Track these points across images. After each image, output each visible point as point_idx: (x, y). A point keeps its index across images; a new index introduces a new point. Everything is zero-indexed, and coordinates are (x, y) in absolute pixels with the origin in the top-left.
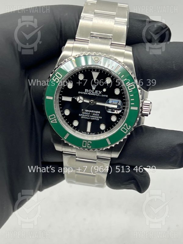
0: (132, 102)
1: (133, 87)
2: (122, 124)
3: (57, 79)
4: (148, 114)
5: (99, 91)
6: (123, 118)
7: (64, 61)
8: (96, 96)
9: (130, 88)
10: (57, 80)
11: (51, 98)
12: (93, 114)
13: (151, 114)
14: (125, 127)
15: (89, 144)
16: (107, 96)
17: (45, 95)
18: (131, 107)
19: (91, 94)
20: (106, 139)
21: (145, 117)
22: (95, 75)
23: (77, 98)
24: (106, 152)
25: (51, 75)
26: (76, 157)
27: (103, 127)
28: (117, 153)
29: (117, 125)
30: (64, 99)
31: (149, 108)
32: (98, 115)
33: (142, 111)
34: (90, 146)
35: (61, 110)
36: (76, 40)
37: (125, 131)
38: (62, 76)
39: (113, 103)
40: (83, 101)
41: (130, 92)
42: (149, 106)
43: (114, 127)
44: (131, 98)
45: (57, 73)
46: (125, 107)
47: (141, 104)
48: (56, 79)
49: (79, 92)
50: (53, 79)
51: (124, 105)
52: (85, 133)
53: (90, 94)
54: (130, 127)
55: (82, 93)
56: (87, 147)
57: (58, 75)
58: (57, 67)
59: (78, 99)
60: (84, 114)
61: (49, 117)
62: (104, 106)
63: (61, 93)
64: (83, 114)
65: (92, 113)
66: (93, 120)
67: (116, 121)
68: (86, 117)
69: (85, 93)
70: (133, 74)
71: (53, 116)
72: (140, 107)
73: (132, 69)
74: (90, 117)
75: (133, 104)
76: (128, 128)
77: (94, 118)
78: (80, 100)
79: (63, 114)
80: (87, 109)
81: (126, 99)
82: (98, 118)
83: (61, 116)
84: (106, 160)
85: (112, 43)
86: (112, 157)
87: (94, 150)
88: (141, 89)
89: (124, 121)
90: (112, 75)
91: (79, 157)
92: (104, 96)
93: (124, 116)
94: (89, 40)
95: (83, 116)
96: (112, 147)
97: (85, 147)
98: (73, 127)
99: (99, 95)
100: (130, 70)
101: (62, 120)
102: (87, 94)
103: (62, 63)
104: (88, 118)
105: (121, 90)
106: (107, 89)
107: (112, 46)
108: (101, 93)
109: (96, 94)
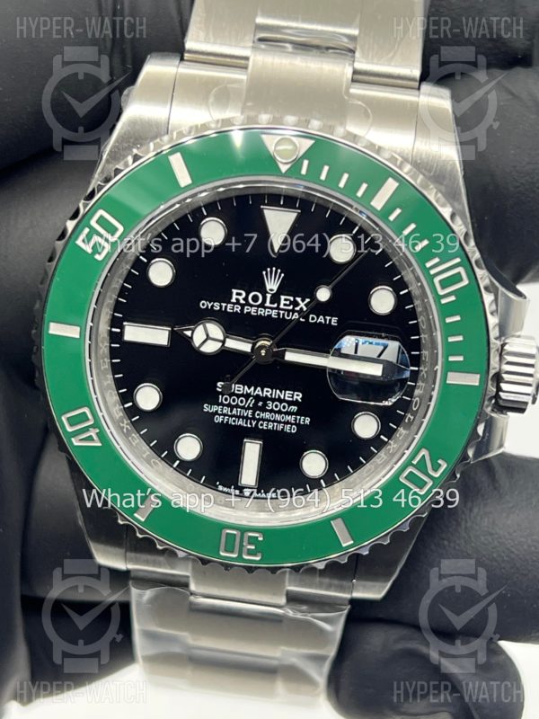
0: (452, 349)
1: (458, 278)
2: (408, 453)
4: (526, 403)
5: (299, 299)
6: (410, 423)
7: (130, 159)
8: (281, 322)
9: (444, 284)
11: (72, 332)
12: (270, 405)
13: (537, 402)
14: (421, 466)
15: (250, 543)
16: (334, 321)
17: (42, 318)
18: (450, 374)
19: (261, 312)
20: (332, 522)
21: (509, 413)
22: (279, 223)
23: (193, 331)
24: (326, 580)
25: (71, 225)
26: (192, 594)
27: (314, 464)
28: (378, 584)
29: (382, 454)
30: (135, 333)
31: (531, 375)
32: (294, 408)
33: (499, 389)
34: (255, 555)
35: (119, 384)
36: (187, 56)
37: (422, 484)
38: (121, 229)
39: (359, 354)
40: (223, 346)
41: (443, 301)
42: (532, 366)
43: (369, 466)
44: (450, 330)
45: (101, 212)
46: (417, 372)
47: (498, 358)
49: (204, 304)
50: (79, 242)
51: (416, 361)
53: (253, 311)
54: (444, 466)
55: (217, 306)
56: (240, 558)
57: (101, 221)
58: (100, 188)
59: (198, 336)
60: (229, 405)
61: (64, 419)
62: (322, 370)
63: (118, 307)
64: (222, 404)
65: (266, 399)
66: (268, 431)
67: (377, 437)
68: (239, 417)
69: (229, 306)
70: (458, 220)
71: (83, 418)
72: (492, 372)
73: (451, 196)
74: (254, 418)
75: (461, 359)
76: (435, 470)
77: (274, 421)
78: (208, 338)
79: (126, 406)
80: (242, 382)
81: (426, 336)
82: (292, 424)
83: (121, 414)
84: (327, 608)
85: (355, 72)
86: (357, 595)
87: (274, 570)
88: (497, 289)
89: (418, 437)
90: (357, 225)
91: (204, 592)
92: (320, 323)
93: (414, 414)
94: (247, 58)
95: (225, 411)
96: (358, 555)
97: (234, 556)
98: (175, 465)
99: (296, 316)
100: (443, 199)
101: (125, 430)
102: (242, 310)
103: (122, 168)
104: (246, 423)
105: (401, 293)
106: (333, 291)
107: (357, 85)
108: (305, 309)
109: (283, 310)
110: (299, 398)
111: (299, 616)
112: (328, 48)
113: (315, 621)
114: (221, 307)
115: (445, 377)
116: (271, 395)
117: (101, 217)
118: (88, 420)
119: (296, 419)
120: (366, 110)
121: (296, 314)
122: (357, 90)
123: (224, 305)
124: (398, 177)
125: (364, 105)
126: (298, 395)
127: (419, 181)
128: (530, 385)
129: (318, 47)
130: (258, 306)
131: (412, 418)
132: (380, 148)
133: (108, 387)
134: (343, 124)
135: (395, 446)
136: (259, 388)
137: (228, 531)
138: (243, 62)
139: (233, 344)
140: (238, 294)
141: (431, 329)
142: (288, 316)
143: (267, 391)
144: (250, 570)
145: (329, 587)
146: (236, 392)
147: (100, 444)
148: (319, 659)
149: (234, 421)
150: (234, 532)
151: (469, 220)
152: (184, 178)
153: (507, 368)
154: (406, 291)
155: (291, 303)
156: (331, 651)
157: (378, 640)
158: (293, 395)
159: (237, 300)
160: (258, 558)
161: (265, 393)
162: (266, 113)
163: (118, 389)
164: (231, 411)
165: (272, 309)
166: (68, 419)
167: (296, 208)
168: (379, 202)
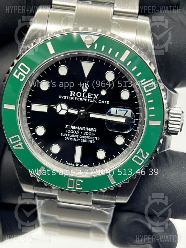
0: (150, 112)
2: (135, 150)
3: (21, 75)
4: (178, 132)
5: (95, 95)
6: (136, 139)
7: (32, 44)
8: (88, 103)
10: (21, 77)
11: (12, 107)
12: (85, 133)
13: (182, 131)
14: (140, 155)
15: (78, 183)
16: (108, 102)
17: (1, 103)
18: (150, 121)
19: (81, 99)
20: (108, 175)
21: (172, 135)
22: (87, 67)
23: (56, 107)
24: (106, 196)
25: (11, 68)
26: (58, 201)
27: (101, 154)
28: (125, 198)
29: (126, 151)
30: (35, 108)
31: (179, 121)
32: (94, 134)
33: (168, 126)
34: (80, 188)
35: (30, 126)
36: (53, 6)
37: (140, 161)
38: (29, 70)
39: (117, 114)
40: (67, 112)
41: (147, 95)
42: (180, 118)
43: (121, 155)
44: (149, 105)
45: (22, 64)
46: (138, 121)
47: (167, 115)
48: (19, 75)
49: (60, 97)
50: (14, 75)
51: (138, 117)
52: (72, 164)
53: (78, 99)
54: (148, 155)
55: (65, 97)
56: (75, 189)
57: (22, 67)
58: (21, 55)
59: (58, 108)
60: (70, 133)
61: (10, 139)
62: (103, 120)
63: (29, 98)
64: (68, 133)
65: (83, 131)
66: (84, 142)
67: (124, 144)
68: (74, 138)
69: (70, 97)
70: (152, 65)
71: (17, 138)
72: (165, 121)
73: (150, 56)
74: (79, 138)
75: (154, 116)
76: (145, 156)
77: (86, 139)
78: (62, 109)
79: (33, 134)
80: (74, 125)
81: (141, 108)
82: (93, 140)
83: (31, 137)
84: (107, 206)
85: (114, 11)
86: (117, 201)
87: (87, 193)
88: (167, 90)
89: (138, 144)
90: (115, 67)
91: (63, 201)
92: (103, 103)
93: (137, 136)
94: (75, 7)
95: (68, 136)
96: (118, 187)
97: (73, 188)
98: (51, 155)
99: (94, 101)
100: (146, 57)
101: (32, 143)
102: (74, 99)
103: (29, 47)
104: (76, 140)
105: (132, 92)
106: (107, 91)
107: (115, 16)
108: (97, 98)
109: (89, 98)
110: (95, 131)
111: (97, 209)
112: (104, 3)
113: (103, 211)
114: (66, 98)
115: (148, 122)
116: (85, 129)
117: (22, 65)
118: (19, 139)
119: (94, 138)
120: (118, 25)
121: (94, 100)
122: (115, 18)
123: (67, 97)
124: (130, 50)
125: (117, 23)
126: (95, 130)
127: (138, 51)
128: (179, 125)
129: (101, 2)
130: (80, 97)
131: (136, 137)
132: (123, 39)
133: (26, 127)
134: (110, 30)
135: (130, 147)
136: (81, 127)
137: (70, 179)
138: (73, 8)
139: (71, 111)
140: (72, 93)
141: (143, 105)
142: (91, 101)
143: (84, 128)
144: (79, 193)
145: (107, 199)
146: (73, 128)
147: (23, 148)
148: (105, 224)
149: (72, 139)
150: (73, 179)
151: (156, 65)
152: (52, 51)
153: (170, 119)
154: (134, 91)
155: (92, 96)
156: (109, 222)
157: (126, 218)
158: (93, 129)
159: (72, 95)
160: (81, 189)
161: (83, 129)
162: (82, 27)
163: (30, 128)
164: (71, 136)
165: (85, 98)
166: (12, 139)
167: (93, 61)
168: (123, 59)
